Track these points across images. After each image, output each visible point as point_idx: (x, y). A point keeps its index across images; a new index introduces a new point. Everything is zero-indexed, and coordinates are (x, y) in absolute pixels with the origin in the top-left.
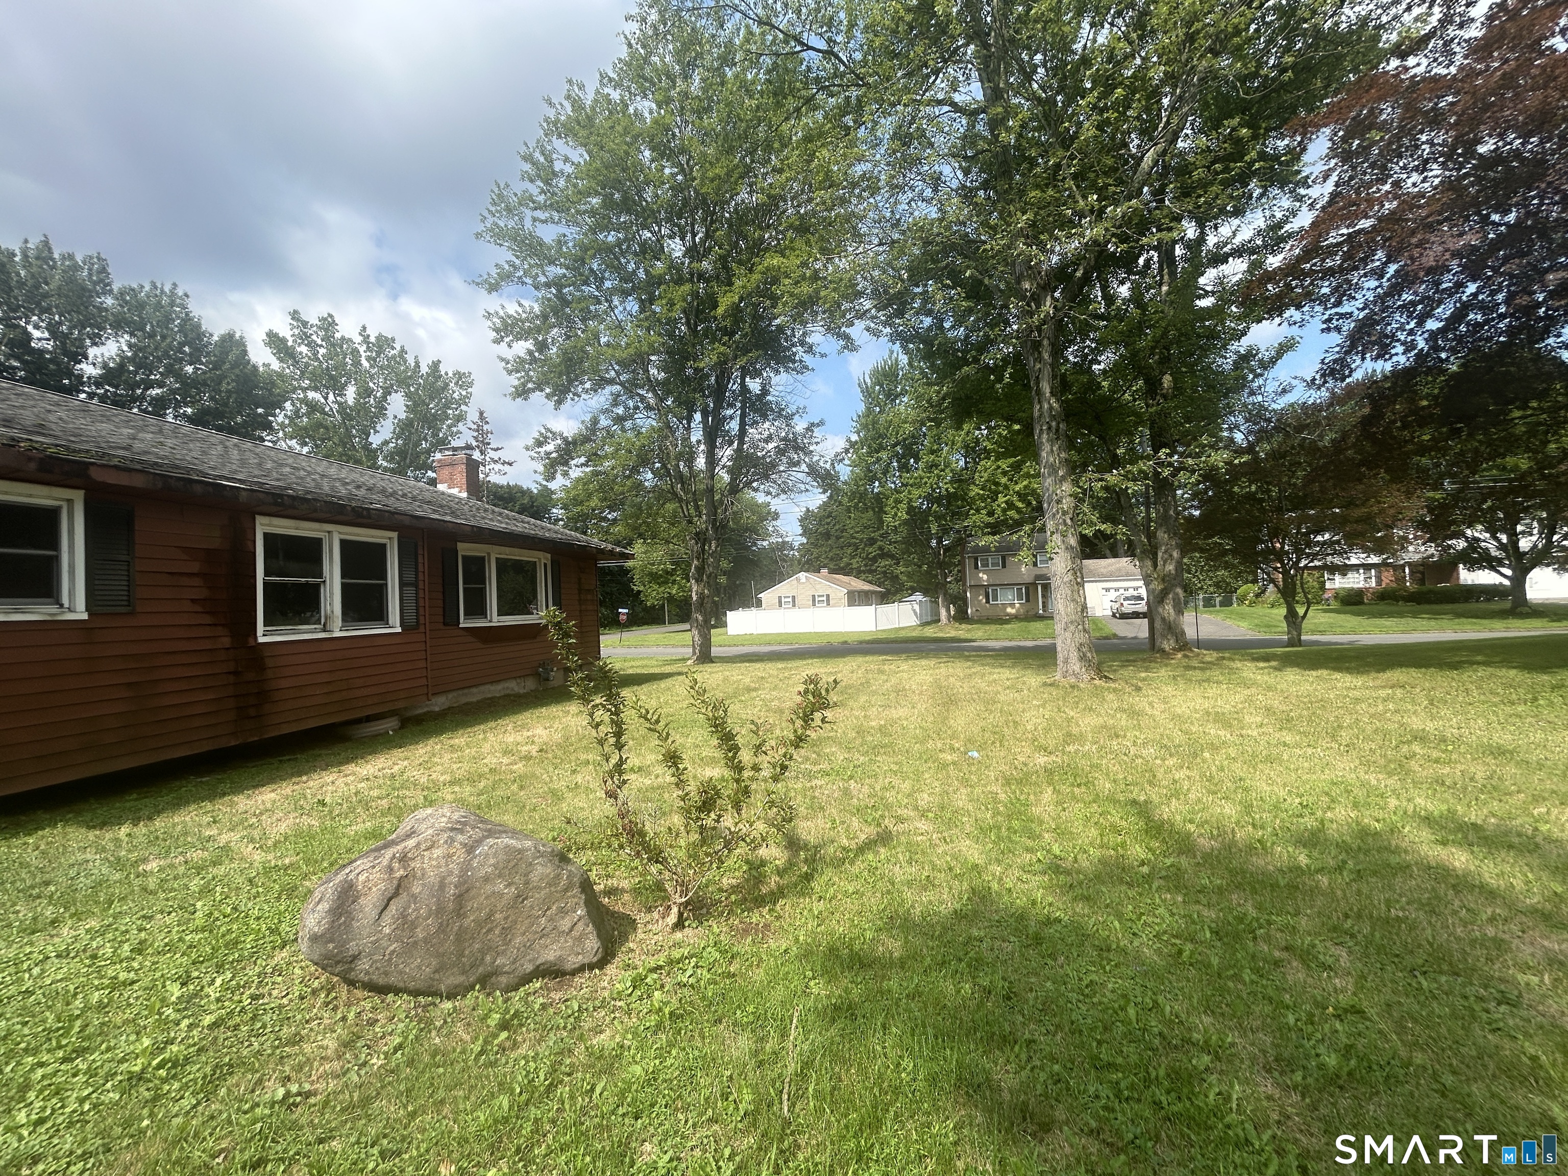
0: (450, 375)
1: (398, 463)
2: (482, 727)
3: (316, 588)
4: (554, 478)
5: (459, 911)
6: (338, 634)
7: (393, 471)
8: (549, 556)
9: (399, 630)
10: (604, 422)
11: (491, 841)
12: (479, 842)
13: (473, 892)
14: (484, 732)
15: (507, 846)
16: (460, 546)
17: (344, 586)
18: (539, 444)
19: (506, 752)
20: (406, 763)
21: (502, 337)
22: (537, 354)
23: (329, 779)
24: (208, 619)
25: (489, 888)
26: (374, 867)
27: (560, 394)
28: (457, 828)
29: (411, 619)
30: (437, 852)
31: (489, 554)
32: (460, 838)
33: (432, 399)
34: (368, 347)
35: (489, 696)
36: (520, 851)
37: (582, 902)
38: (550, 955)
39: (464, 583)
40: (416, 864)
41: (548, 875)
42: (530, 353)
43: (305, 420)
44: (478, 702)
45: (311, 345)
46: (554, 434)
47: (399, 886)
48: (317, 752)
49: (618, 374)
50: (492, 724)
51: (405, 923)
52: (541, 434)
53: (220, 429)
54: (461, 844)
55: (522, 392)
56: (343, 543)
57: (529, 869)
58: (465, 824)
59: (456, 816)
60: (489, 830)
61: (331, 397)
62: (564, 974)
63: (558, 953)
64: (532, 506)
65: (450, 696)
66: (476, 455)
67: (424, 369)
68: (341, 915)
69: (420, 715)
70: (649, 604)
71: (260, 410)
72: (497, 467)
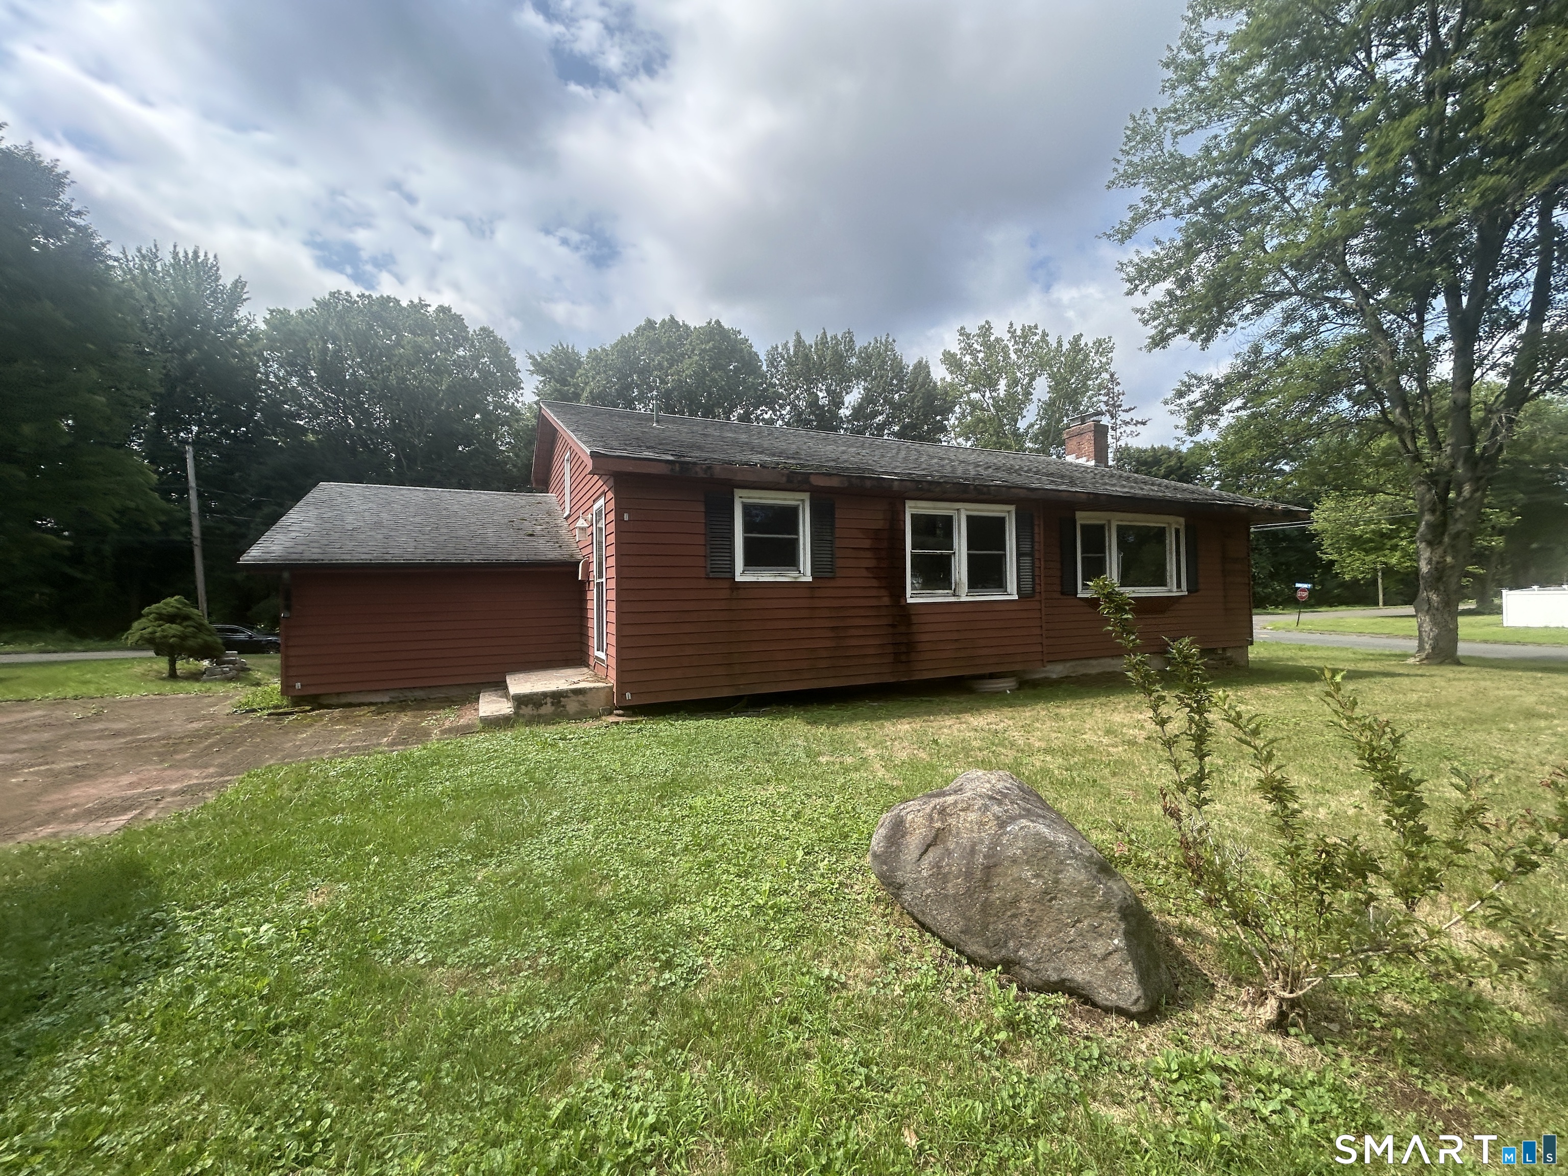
0: (1090, 345)
1: (1042, 443)
2: (1092, 701)
3: (948, 558)
4: (1199, 431)
5: (986, 883)
6: (964, 599)
7: (1037, 450)
8: (1182, 520)
9: (1016, 597)
10: (1269, 349)
11: (1024, 822)
12: (1013, 819)
13: (999, 870)
14: (1093, 706)
15: (1038, 834)
16: (1079, 514)
17: (969, 556)
18: (1180, 394)
19: (1108, 732)
20: (1011, 723)
21: (1136, 286)
22: (1178, 292)
23: (948, 723)
24: (875, 583)
25: (1015, 871)
26: (919, 811)
27: (1207, 333)
28: (997, 797)
29: (1028, 587)
30: (972, 816)
31: (1109, 522)
32: (996, 808)
33: (1072, 373)
34: (1015, 342)
35: (1110, 670)
36: (1052, 844)
37: (1121, 932)
38: (1079, 974)
39: (1083, 553)
40: (952, 821)
41: (1081, 882)
42: (1170, 293)
43: (969, 418)
44: (1099, 674)
45: (974, 353)
46: (1199, 379)
47: (936, 837)
48: (948, 698)
49: (1294, 281)
50: (1103, 700)
51: (940, 875)
52: (1184, 383)
53: (913, 438)
54: (994, 815)
55: (1160, 340)
56: (969, 518)
57: (1061, 867)
58: (1005, 796)
59: (1000, 786)
60: (1028, 810)
61: (988, 394)
62: (1095, 1005)
63: (1088, 978)
64: (1181, 468)
65: (1068, 665)
66: (1106, 420)
67: (1066, 346)
68: (893, 844)
69: (1038, 680)
70: (1347, 577)
71: (938, 418)
72: (1129, 429)
